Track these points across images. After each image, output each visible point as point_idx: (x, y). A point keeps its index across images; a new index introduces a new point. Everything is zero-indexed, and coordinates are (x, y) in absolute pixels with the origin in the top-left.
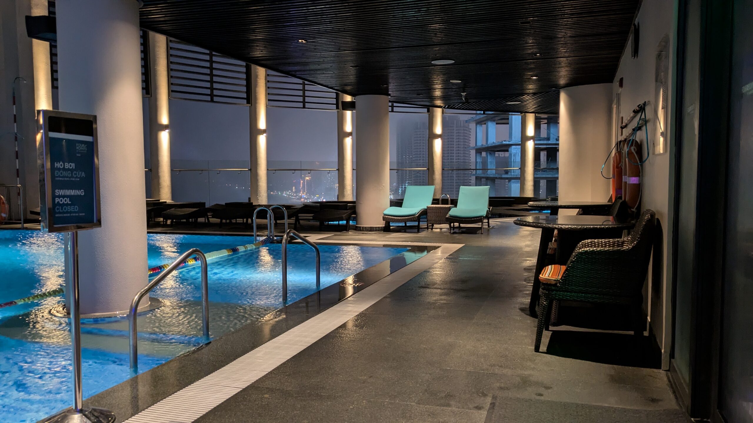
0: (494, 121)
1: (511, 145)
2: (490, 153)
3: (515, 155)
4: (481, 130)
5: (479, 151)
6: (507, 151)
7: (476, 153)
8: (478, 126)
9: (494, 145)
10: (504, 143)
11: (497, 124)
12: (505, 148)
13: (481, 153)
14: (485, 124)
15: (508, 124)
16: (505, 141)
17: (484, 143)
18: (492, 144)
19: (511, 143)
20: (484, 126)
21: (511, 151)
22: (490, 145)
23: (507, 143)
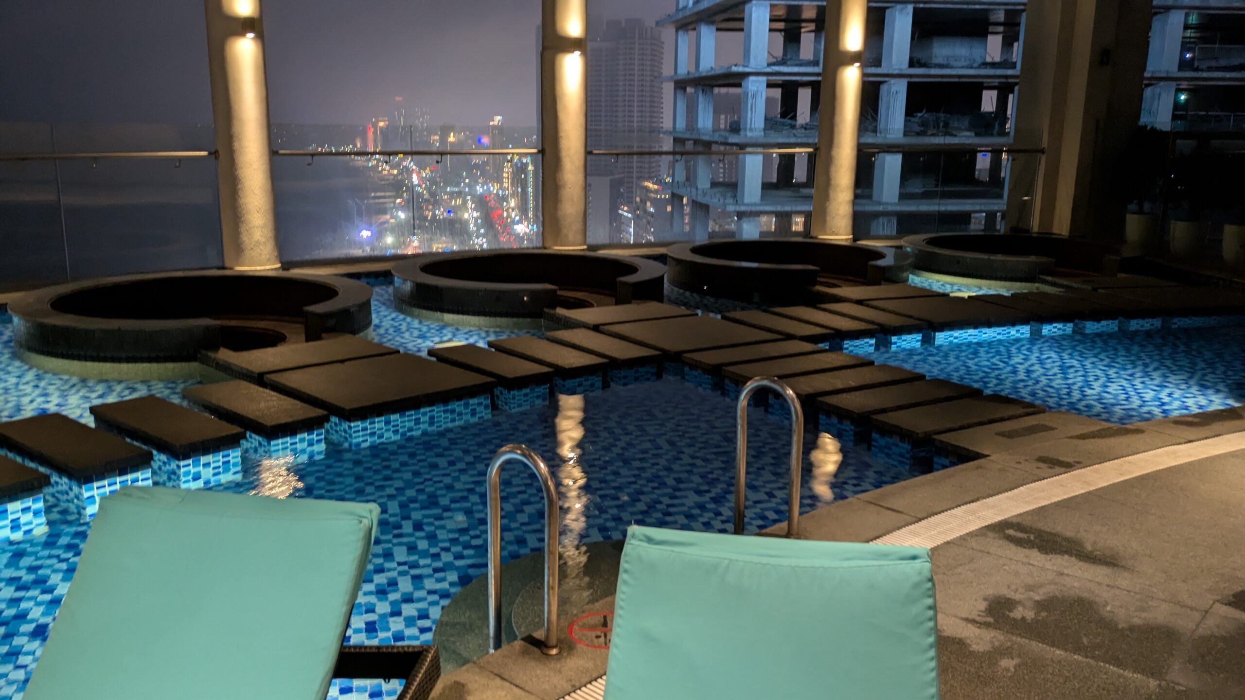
0: (712, 23)
1: (746, 75)
2: (703, 91)
3: (754, 96)
4: (685, 41)
5: (681, 85)
6: (739, 85)
7: (675, 89)
8: (680, 33)
9: (713, 73)
10: (735, 69)
11: (718, 30)
12: (734, 80)
13: (685, 89)
14: (694, 29)
15: (742, 30)
16: (736, 65)
17: (693, 70)
18: (708, 71)
19: (747, 70)
20: (692, 34)
21: (747, 87)
22: (704, 74)
23: (741, 69)
